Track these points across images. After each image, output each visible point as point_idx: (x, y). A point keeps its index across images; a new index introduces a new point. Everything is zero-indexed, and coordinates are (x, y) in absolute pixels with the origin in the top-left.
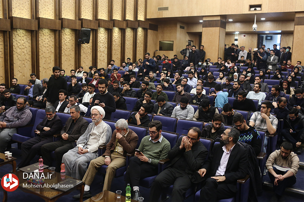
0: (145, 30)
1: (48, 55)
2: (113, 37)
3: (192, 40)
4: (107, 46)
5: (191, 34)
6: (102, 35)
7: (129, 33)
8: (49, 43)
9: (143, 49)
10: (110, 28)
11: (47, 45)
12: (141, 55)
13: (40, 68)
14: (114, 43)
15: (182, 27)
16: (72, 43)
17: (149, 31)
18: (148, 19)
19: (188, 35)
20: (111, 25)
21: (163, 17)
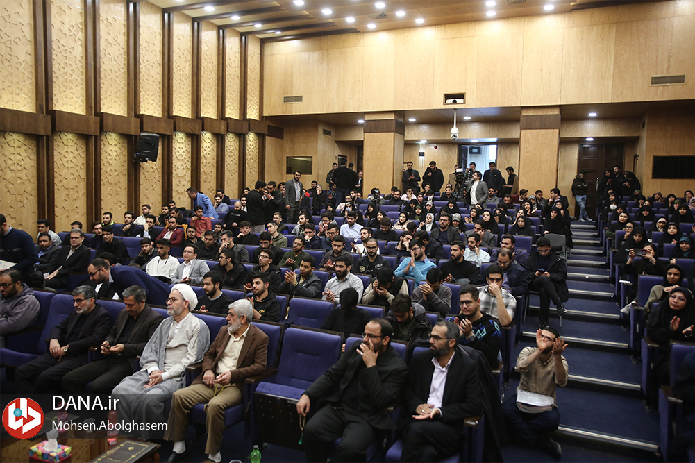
0: (261, 137)
1: (72, 184)
2: (202, 150)
4: (189, 167)
5: (342, 144)
6: (181, 146)
7: (231, 142)
8: (74, 160)
10: (197, 133)
11: (71, 165)
13: (56, 209)
14: (203, 161)
15: (326, 132)
16: (122, 161)
17: (267, 138)
18: (265, 117)
19: (339, 146)
20: (198, 126)
21: (294, 113)
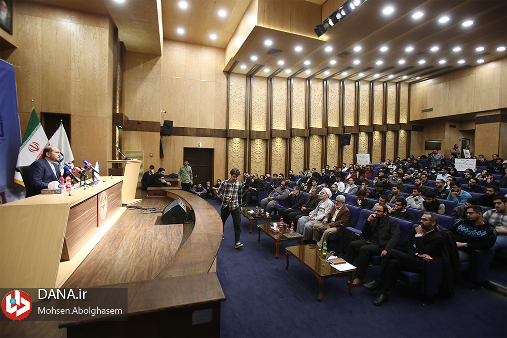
0: (408, 132)
2: (374, 139)
3: (468, 138)
4: (367, 147)
6: (363, 138)
7: (390, 135)
9: (405, 148)
10: (370, 132)
14: (374, 144)
15: (451, 126)
16: (336, 145)
17: (412, 132)
18: (411, 121)
20: (371, 129)
21: (427, 118)
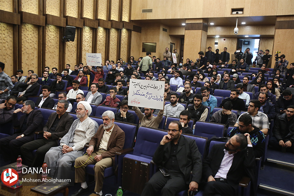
0: (129, 31)
1: (31, 51)
2: (98, 37)
3: (174, 43)
4: (91, 45)
5: (173, 37)
6: (87, 34)
7: (113, 33)
8: (32, 39)
9: (126, 49)
10: (95, 27)
11: (30, 41)
12: (125, 56)
13: (22, 64)
14: (98, 43)
15: (164, 30)
16: (56, 40)
17: (133, 32)
18: (132, 20)
19: (171, 38)
20: (97, 24)
21: (147, 19)
